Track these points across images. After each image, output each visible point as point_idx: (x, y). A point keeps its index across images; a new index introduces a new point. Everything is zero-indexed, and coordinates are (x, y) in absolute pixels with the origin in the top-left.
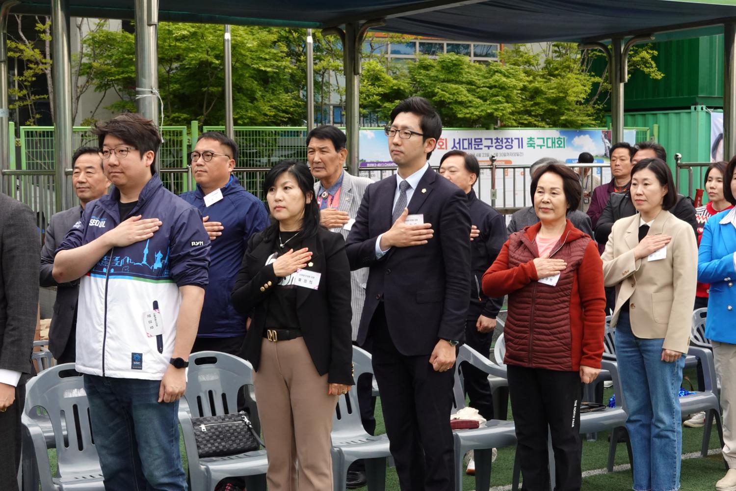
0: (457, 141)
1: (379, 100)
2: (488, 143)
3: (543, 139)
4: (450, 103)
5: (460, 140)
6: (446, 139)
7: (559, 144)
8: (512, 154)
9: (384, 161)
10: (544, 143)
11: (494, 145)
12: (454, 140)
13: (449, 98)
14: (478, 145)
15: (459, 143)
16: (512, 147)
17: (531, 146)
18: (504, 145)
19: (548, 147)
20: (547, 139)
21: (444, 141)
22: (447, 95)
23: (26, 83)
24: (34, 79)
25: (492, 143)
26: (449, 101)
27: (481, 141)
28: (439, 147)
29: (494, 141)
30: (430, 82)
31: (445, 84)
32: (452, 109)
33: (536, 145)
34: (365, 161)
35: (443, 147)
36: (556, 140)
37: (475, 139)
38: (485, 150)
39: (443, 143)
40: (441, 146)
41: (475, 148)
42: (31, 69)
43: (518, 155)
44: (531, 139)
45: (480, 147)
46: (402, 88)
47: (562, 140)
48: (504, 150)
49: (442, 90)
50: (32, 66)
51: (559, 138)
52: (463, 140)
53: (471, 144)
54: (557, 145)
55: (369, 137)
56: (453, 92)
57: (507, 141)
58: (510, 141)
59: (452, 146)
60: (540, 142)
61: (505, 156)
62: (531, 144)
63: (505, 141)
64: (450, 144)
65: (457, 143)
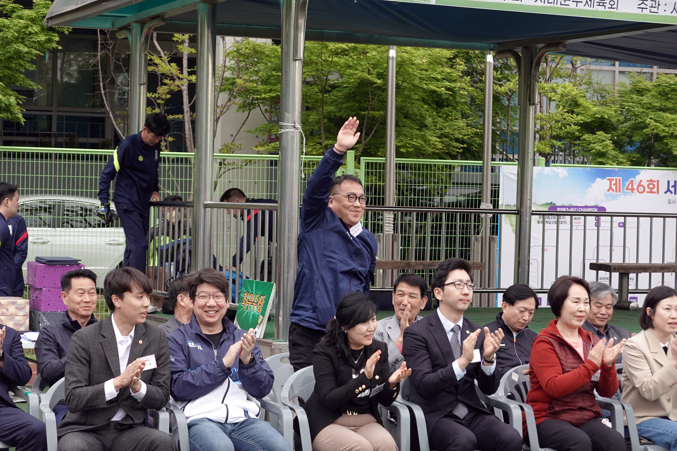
0: (672, 184)
1: (578, 131)
4: (665, 137)
6: (658, 181)
9: (578, 205)
12: (669, 182)
13: (663, 131)
15: (675, 186)
21: (656, 184)
22: (662, 127)
23: (159, 101)
24: (169, 96)
26: (664, 134)
28: (649, 190)
30: (641, 110)
31: (660, 113)
32: (667, 144)
34: (554, 204)
35: (653, 190)
39: (654, 185)
40: (651, 189)
42: (165, 84)
46: (606, 117)
49: (656, 121)
50: (166, 81)
55: (561, 175)
56: (668, 123)
59: (666, 189)
64: (663, 187)
65: (672, 187)
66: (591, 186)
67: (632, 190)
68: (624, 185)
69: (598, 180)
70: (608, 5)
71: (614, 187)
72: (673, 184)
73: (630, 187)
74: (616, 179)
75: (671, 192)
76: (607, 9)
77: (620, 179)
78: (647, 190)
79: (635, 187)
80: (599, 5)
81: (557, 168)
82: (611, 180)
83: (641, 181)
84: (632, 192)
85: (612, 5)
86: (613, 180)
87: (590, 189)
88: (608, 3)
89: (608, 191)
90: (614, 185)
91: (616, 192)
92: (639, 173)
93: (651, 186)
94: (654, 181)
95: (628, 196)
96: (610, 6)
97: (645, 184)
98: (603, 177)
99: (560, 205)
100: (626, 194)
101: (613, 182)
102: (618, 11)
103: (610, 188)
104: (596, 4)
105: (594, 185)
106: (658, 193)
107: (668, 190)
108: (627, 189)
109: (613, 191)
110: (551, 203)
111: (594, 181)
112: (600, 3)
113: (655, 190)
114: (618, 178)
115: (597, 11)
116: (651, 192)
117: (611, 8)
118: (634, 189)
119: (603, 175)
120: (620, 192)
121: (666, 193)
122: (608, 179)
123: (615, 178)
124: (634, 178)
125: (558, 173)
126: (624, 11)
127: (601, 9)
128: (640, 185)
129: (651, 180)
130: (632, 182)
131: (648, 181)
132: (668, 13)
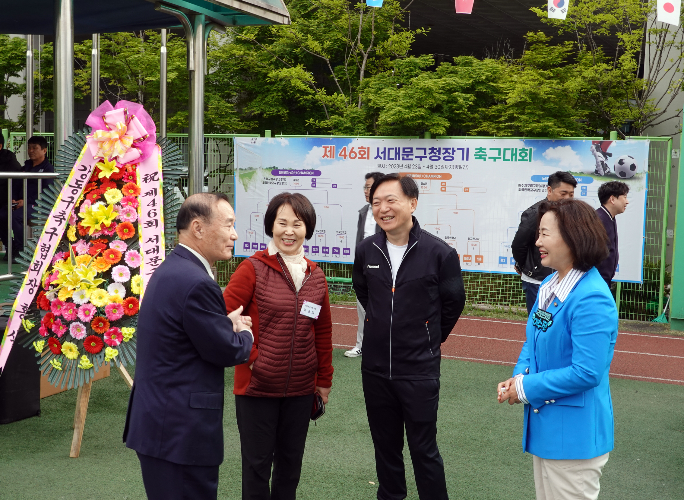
0: (381, 150)
2: (421, 153)
3: (499, 150)
5: (385, 149)
6: (369, 148)
7: (523, 157)
8: (451, 167)
9: (297, 169)
10: (499, 154)
11: (428, 156)
12: (378, 149)
14: (408, 156)
15: (384, 152)
16: (453, 159)
17: (480, 158)
18: (442, 156)
19: (504, 160)
20: (505, 150)
21: (366, 150)
25: (425, 154)
27: (412, 151)
28: (360, 156)
29: (428, 151)
33: (487, 158)
34: (277, 168)
35: (364, 156)
36: (519, 152)
37: (404, 149)
38: (417, 161)
39: (365, 152)
40: (362, 155)
41: (404, 159)
43: (461, 168)
44: (481, 149)
45: (410, 157)
47: (528, 152)
48: (442, 162)
51: (524, 149)
52: (389, 149)
53: (399, 153)
54: (519, 158)
57: (447, 152)
58: (450, 151)
59: (376, 155)
60: (495, 154)
61: (442, 168)
62: (480, 156)
63: (443, 151)
64: (373, 154)
65: (382, 153)
66: (308, 153)
67: (345, 156)
68: (337, 152)
69: (315, 148)
71: (328, 154)
72: (383, 151)
73: (343, 154)
74: (331, 147)
75: (381, 158)
77: (334, 147)
78: (359, 156)
79: (347, 153)
81: (280, 138)
82: (326, 148)
83: (353, 148)
84: (345, 158)
86: (328, 147)
87: (307, 156)
89: (323, 157)
90: (329, 152)
91: (331, 157)
92: (351, 142)
93: (362, 153)
94: (365, 148)
95: (341, 161)
97: (357, 150)
98: (319, 145)
99: (282, 169)
100: (338, 159)
101: (328, 149)
103: (325, 155)
105: (311, 152)
106: (368, 158)
107: (378, 156)
108: (340, 155)
109: (328, 157)
110: (274, 167)
111: (311, 149)
113: (366, 156)
114: (332, 146)
116: (362, 158)
118: (347, 156)
119: (319, 143)
120: (333, 158)
121: (375, 158)
122: (323, 147)
123: (329, 146)
124: (347, 145)
125: (281, 143)
128: (352, 151)
129: (362, 148)
130: (345, 149)
131: (359, 148)
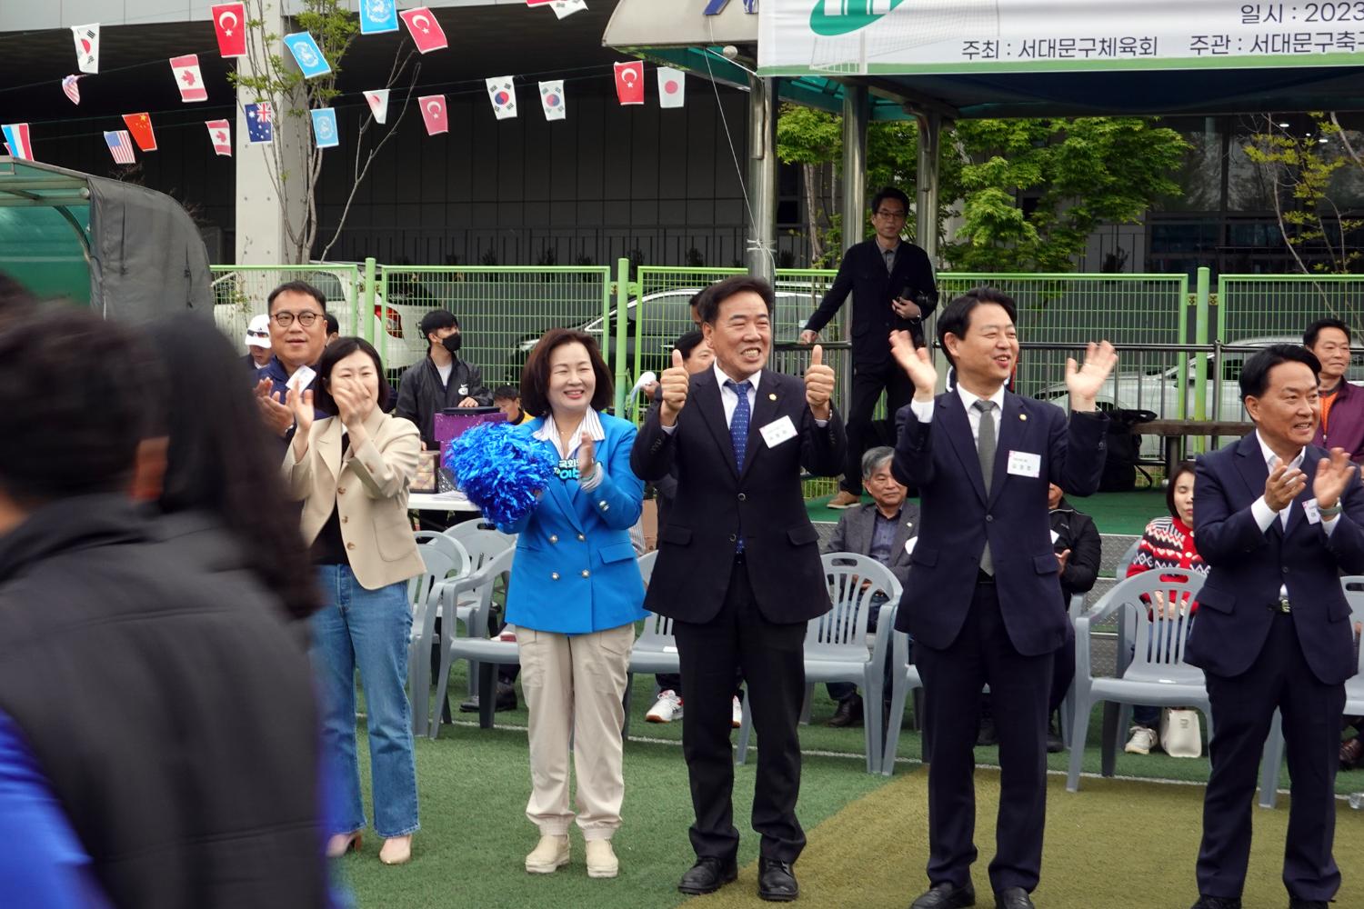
70: (1138, 50)
76: (1138, 56)
80: (1125, 51)
85: (1146, 50)
88: (1139, 47)
96: (1143, 51)
102: (1158, 57)
104: (1118, 50)
112: (1124, 48)
115: (1121, 61)
117: (1146, 53)
126: (1166, 56)
127: (1129, 56)
132: (1246, 52)
